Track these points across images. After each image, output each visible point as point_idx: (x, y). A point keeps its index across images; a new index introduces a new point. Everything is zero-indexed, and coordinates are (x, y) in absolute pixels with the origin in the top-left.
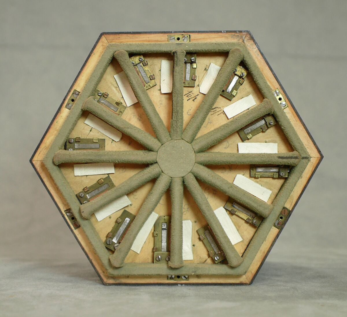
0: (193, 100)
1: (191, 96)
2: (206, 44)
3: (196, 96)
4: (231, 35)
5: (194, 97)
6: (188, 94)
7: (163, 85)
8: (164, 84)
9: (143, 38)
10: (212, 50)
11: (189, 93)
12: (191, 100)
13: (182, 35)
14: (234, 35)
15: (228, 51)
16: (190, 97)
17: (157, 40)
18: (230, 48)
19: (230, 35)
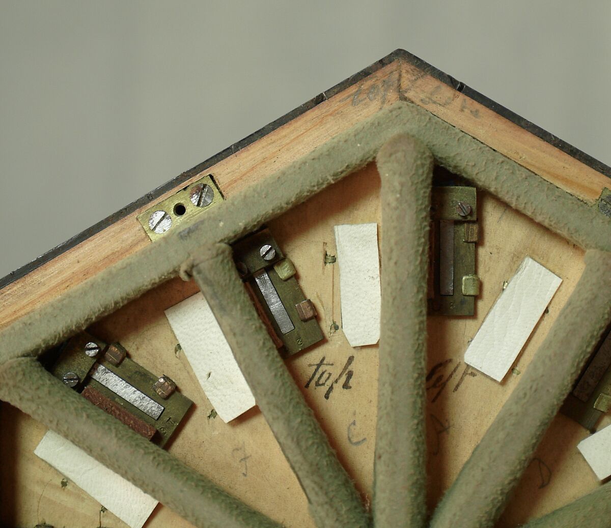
0: (346, 386)
1: (330, 374)
2: (280, 179)
3: (346, 368)
4: (349, 97)
5: (340, 375)
6: (317, 376)
7: (215, 391)
8: (215, 388)
9: (60, 272)
10: (316, 188)
11: (316, 370)
12: (338, 387)
13: (185, 189)
14: (359, 92)
15: (370, 159)
16: (329, 383)
17: (110, 252)
18: (372, 146)
19: (345, 99)
